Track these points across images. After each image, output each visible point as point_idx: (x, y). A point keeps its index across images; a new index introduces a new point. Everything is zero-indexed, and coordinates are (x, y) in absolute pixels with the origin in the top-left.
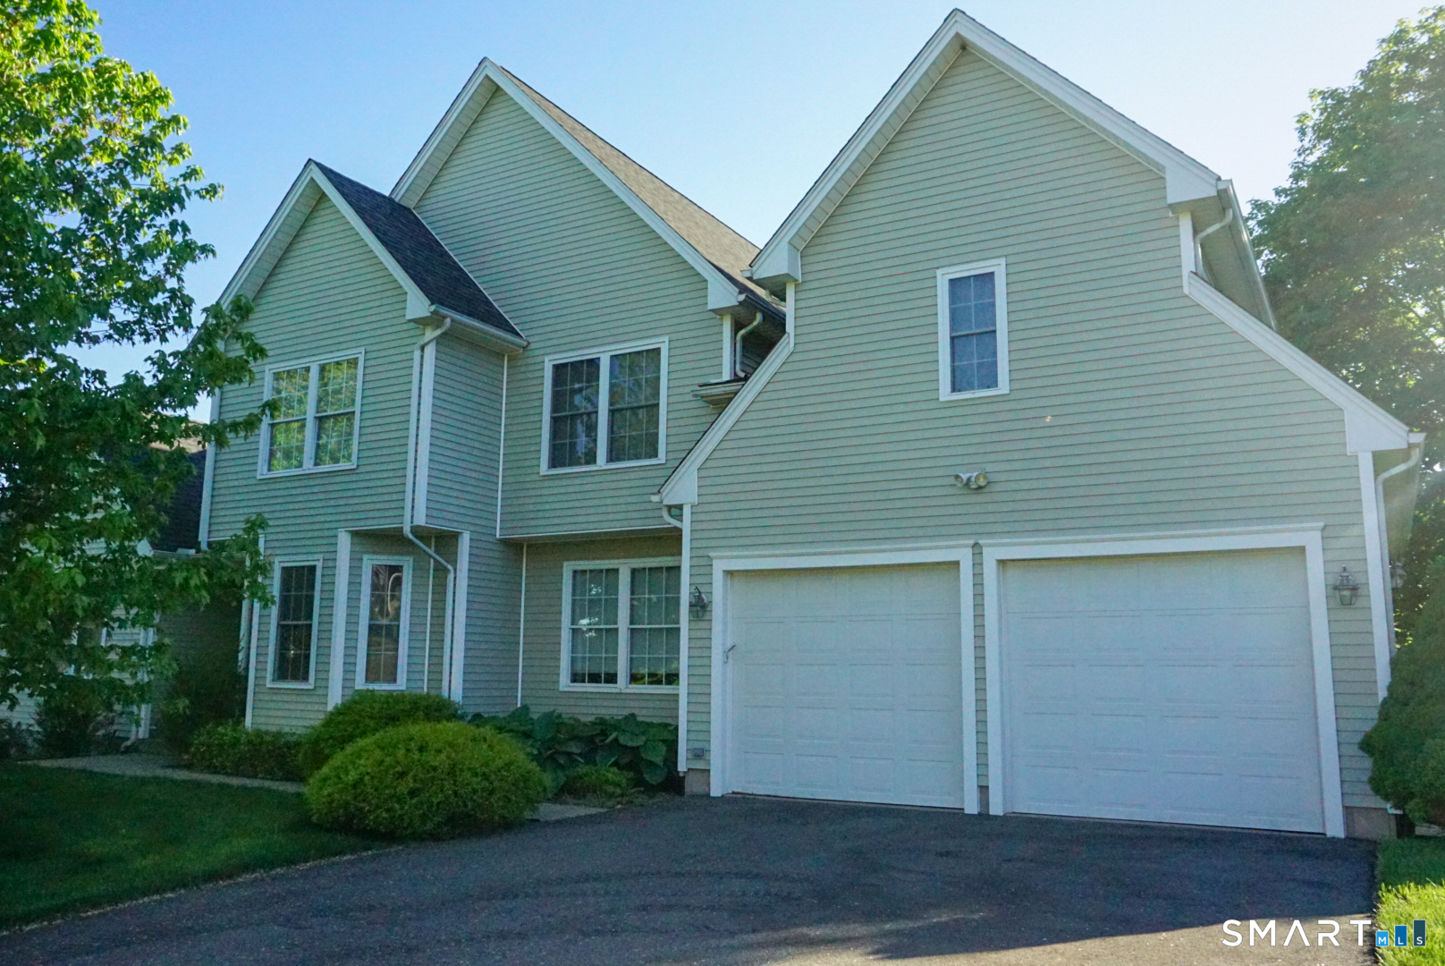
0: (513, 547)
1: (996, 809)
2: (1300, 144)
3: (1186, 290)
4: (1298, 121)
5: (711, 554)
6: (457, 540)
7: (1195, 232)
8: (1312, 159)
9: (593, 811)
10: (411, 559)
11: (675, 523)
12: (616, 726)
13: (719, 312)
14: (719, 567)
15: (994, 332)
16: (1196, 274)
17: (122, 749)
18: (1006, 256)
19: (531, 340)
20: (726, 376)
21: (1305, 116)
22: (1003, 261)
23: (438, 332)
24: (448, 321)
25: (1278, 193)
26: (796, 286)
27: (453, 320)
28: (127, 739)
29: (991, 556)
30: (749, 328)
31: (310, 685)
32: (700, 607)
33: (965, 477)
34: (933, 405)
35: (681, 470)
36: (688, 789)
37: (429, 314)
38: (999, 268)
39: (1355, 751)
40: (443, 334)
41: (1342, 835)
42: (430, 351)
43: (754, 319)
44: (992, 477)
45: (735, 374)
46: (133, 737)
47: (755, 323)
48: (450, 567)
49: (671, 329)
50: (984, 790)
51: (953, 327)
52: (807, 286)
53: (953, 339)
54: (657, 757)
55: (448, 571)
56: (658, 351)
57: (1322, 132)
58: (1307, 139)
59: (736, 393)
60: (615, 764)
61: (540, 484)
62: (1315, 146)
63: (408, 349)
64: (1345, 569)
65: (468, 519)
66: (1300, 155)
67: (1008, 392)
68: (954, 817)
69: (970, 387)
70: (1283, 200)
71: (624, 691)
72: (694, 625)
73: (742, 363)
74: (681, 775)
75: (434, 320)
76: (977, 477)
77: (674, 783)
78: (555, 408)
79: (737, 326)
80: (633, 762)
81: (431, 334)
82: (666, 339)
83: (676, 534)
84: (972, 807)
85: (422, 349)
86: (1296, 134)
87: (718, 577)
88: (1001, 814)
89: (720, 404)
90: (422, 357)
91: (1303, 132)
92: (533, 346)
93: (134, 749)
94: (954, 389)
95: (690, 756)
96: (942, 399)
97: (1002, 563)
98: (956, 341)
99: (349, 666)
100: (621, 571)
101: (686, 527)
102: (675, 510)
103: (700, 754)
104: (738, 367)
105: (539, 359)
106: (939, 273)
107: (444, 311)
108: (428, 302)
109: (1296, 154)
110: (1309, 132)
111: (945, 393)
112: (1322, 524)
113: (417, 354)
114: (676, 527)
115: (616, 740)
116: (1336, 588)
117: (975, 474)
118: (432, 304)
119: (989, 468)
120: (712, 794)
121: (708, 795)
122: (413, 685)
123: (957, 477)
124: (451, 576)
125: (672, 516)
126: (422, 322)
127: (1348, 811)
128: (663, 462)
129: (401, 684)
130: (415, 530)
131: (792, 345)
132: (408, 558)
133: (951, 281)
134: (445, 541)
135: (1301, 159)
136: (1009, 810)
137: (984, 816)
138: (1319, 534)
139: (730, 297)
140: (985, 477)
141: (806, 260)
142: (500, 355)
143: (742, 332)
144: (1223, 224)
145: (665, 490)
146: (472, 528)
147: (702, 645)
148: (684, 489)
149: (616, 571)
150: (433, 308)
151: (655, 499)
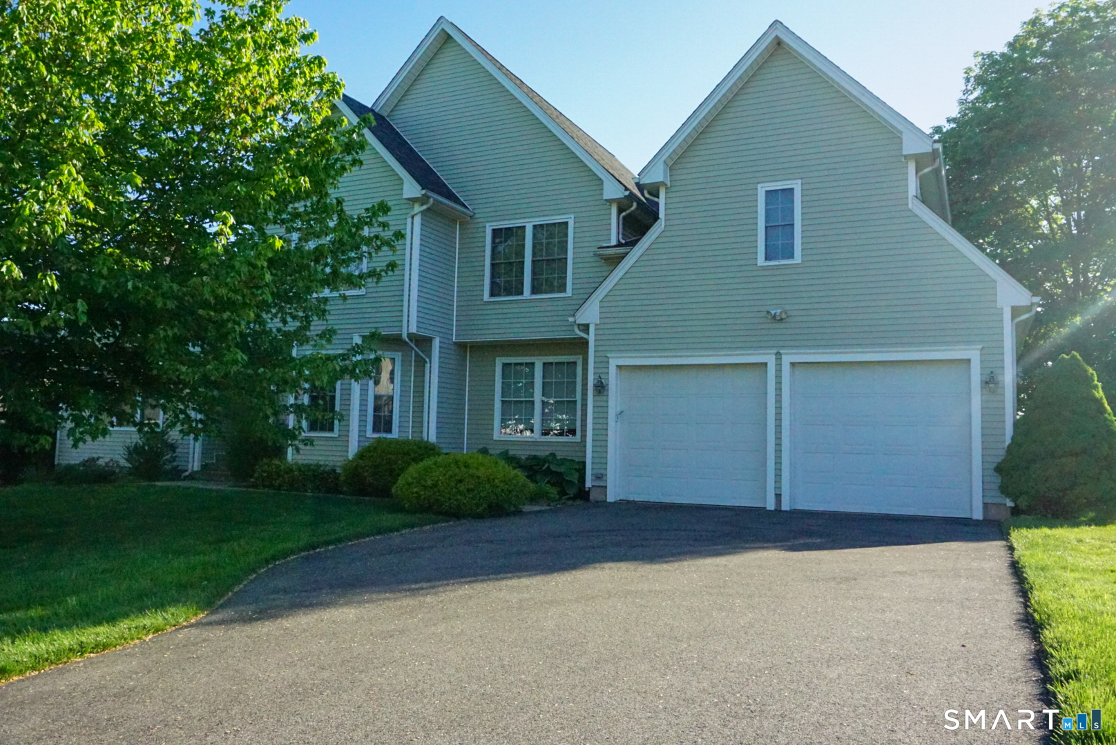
0: (462, 346)
1: (785, 506)
2: (965, 88)
3: (910, 206)
4: (966, 73)
5: (608, 355)
6: (431, 343)
7: (917, 173)
8: (971, 97)
9: (543, 508)
10: (400, 354)
11: (584, 335)
12: (545, 460)
13: (610, 201)
14: (613, 363)
15: (793, 224)
16: (916, 197)
17: (182, 477)
18: (801, 179)
19: (476, 211)
20: (614, 242)
21: (970, 69)
22: (799, 182)
23: (425, 207)
24: (431, 200)
25: (949, 121)
26: (666, 188)
27: (435, 200)
28: (187, 471)
29: (787, 360)
30: (628, 212)
31: (335, 434)
32: (601, 388)
33: (773, 312)
34: (754, 268)
35: (588, 302)
36: (591, 498)
37: (420, 196)
38: (797, 186)
39: (991, 472)
40: (428, 209)
41: (981, 518)
42: (418, 220)
43: (632, 206)
44: (790, 313)
45: (619, 241)
46: (190, 471)
47: (633, 209)
48: (428, 360)
49: (576, 210)
50: (778, 496)
51: (767, 221)
52: (673, 189)
53: (766, 227)
54: (575, 477)
55: (426, 362)
56: (566, 223)
57: (980, 80)
58: (970, 85)
59: (627, 254)
60: (548, 482)
61: (483, 307)
62: (974, 89)
63: (403, 217)
64: (992, 372)
65: (439, 329)
66: (964, 94)
67: (800, 262)
68: (760, 512)
69: (776, 258)
70: (953, 125)
71: (538, 440)
72: (597, 398)
73: (623, 234)
74: (587, 489)
75: (422, 200)
76: (781, 313)
77: (583, 495)
78: (493, 258)
79: (620, 211)
80: (559, 480)
81: (418, 208)
82: (572, 216)
83: (584, 344)
84: (771, 506)
85: (413, 217)
86: (964, 81)
87: (612, 370)
88: (788, 509)
89: (615, 261)
90: (412, 223)
91: (968, 80)
92: (477, 216)
93: (192, 477)
94: (766, 259)
95: (594, 478)
96: (759, 264)
97: (793, 364)
98: (769, 228)
99: (363, 421)
100: (536, 365)
101: (591, 338)
102: (585, 328)
103: (599, 477)
104: (620, 236)
105: (481, 225)
106: (759, 186)
107: (430, 194)
108: (419, 188)
109: (962, 93)
110: (972, 80)
111: (761, 261)
112: (981, 347)
113: (409, 220)
114: (582, 338)
115: (548, 467)
116: (987, 383)
117: (779, 311)
118: (423, 189)
119: (787, 307)
120: (608, 500)
121: (605, 501)
122: (403, 435)
123: (768, 312)
124: (428, 365)
125: (580, 330)
126: (413, 200)
127: (985, 505)
128: (570, 295)
129: (395, 434)
130: (409, 335)
131: (663, 226)
132: (398, 353)
133: (767, 191)
134: (423, 342)
135: (964, 98)
136: (793, 508)
137: (778, 511)
138: (979, 352)
139: (620, 194)
140: (786, 313)
141: (674, 173)
142: (454, 221)
143: (624, 214)
144: (934, 167)
145: (578, 314)
146: (441, 335)
147: (602, 411)
148: (590, 314)
149: (533, 364)
150: (424, 192)
151: (571, 319)
